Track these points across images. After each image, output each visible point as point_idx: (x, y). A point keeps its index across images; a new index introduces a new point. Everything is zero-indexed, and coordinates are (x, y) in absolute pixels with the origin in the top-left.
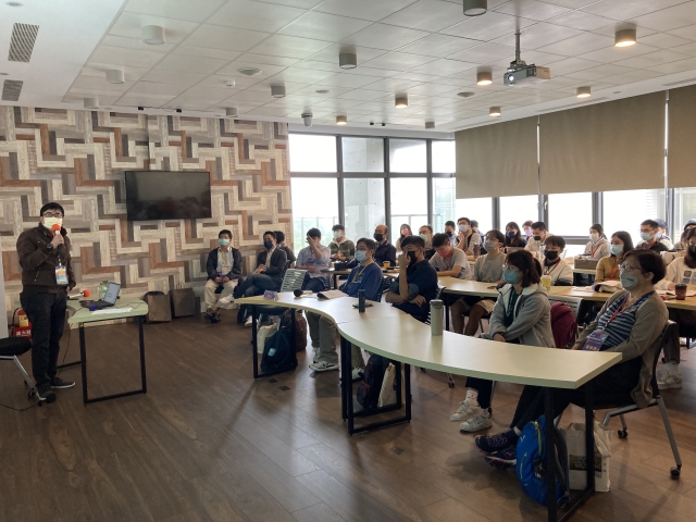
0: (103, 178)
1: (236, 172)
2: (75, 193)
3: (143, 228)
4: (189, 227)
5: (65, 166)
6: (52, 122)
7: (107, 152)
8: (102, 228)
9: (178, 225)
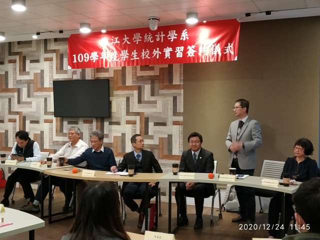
0: (48, 87)
1: (138, 78)
2: (33, 97)
3: (69, 123)
4: (99, 124)
5: (29, 79)
6: (25, 50)
7: (51, 67)
8: (46, 121)
9: (91, 122)
